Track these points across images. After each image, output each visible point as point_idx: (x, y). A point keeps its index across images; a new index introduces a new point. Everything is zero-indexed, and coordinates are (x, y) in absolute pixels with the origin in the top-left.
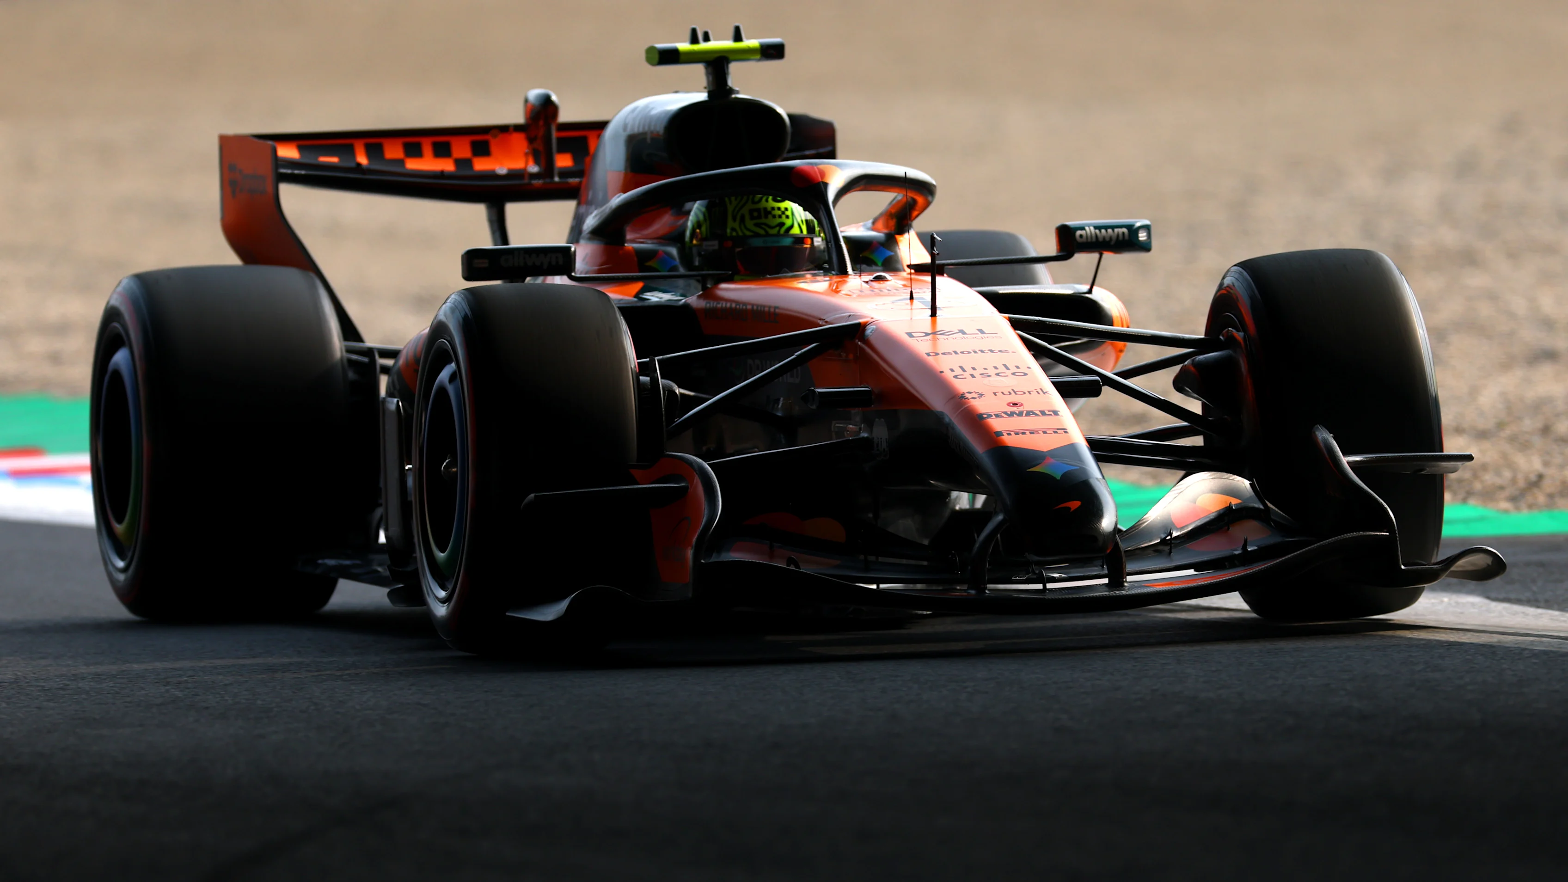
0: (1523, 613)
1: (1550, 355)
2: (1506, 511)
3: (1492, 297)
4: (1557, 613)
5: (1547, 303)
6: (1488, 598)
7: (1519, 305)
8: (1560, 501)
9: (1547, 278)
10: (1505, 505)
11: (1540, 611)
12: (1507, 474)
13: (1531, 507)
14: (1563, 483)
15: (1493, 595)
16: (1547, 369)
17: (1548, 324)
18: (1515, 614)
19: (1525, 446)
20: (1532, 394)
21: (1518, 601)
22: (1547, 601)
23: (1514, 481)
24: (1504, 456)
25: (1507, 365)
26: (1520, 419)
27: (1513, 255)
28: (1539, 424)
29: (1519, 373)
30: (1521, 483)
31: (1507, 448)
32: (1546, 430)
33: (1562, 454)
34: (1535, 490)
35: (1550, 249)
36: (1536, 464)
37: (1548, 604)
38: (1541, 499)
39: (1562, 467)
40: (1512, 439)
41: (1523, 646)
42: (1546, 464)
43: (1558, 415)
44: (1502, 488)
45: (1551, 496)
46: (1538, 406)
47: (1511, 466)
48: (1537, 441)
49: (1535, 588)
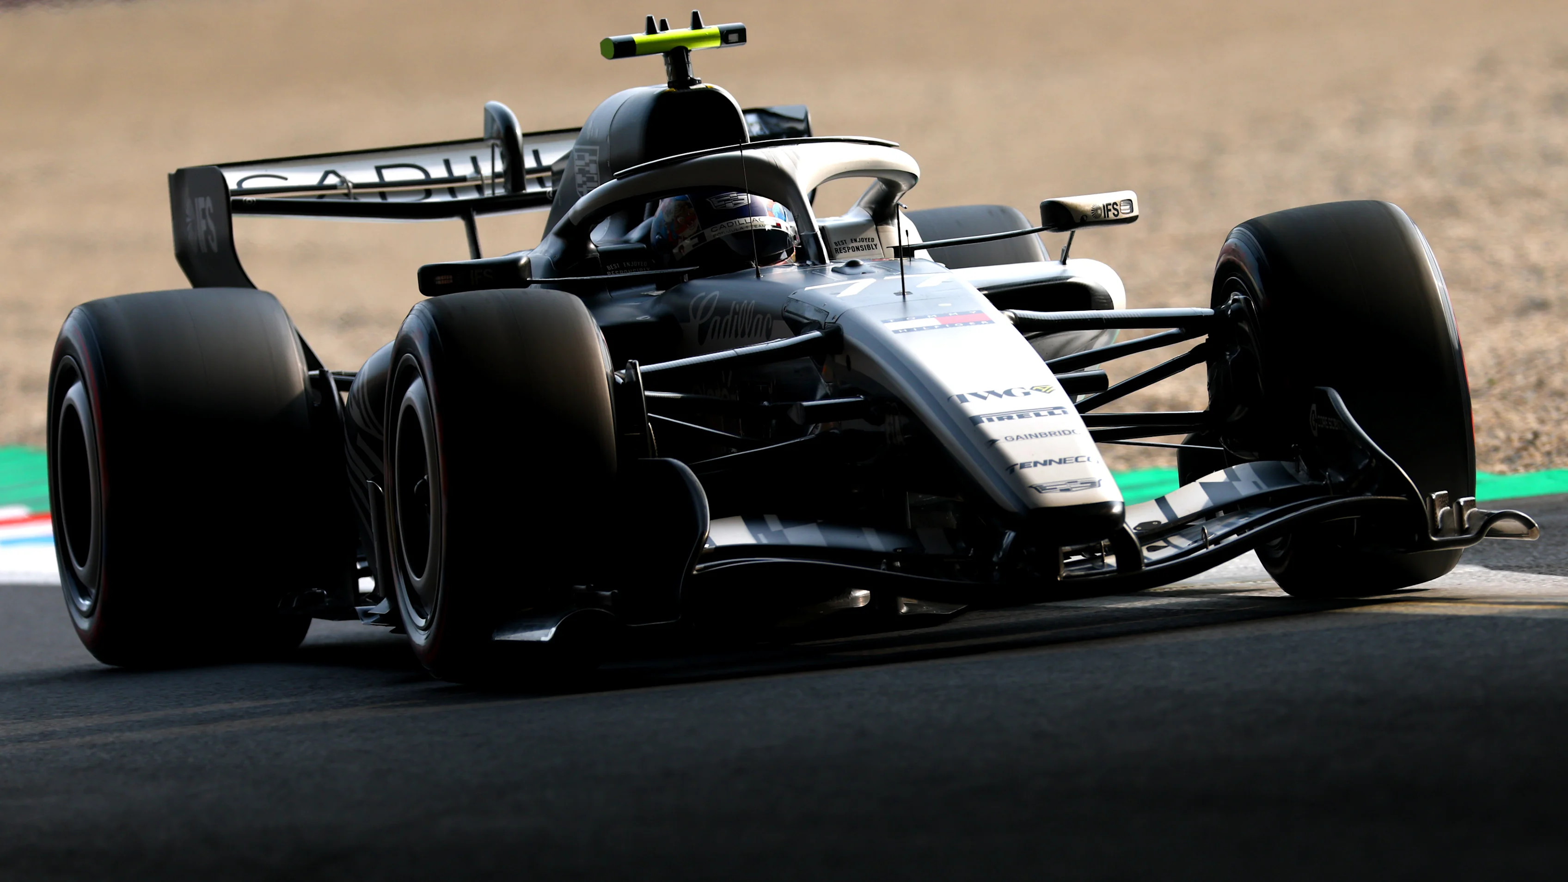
0: (1524, 580)
1: (1542, 306)
2: (1502, 473)
3: (1476, 247)
4: (1560, 578)
5: (1535, 250)
6: (1486, 566)
7: (1505, 254)
8: (1557, 460)
9: (1533, 223)
10: (1500, 467)
11: (1542, 577)
12: (1501, 434)
13: (1527, 467)
14: (1561, 439)
15: (1493, 563)
16: (1538, 320)
17: (1537, 272)
18: (1517, 581)
19: (1519, 403)
20: (1522, 348)
21: (1519, 568)
22: (1549, 566)
23: (1509, 440)
24: (1497, 414)
25: (1494, 320)
26: (1511, 375)
27: (1495, 201)
28: (1533, 379)
29: (1508, 325)
30: (1517, 444)
31: (1499, 406)
32: (1540, 384)
33: (1558, 409)
34: (1532, 450)
35: (1535, 193)
36: (1532, 423)
37: (1550, 570)
38: (1538, 458)
39: (1558, 423)
40: (1503, 397)
41: (1526, 616)
42: (1542, 421)
43: (1551, 368)
44: (1496, 449)
45: (1548, 454)
46: (1529, 361)
47: (1504, 425)
48: (1530, 396)
49: (1535, 554)
